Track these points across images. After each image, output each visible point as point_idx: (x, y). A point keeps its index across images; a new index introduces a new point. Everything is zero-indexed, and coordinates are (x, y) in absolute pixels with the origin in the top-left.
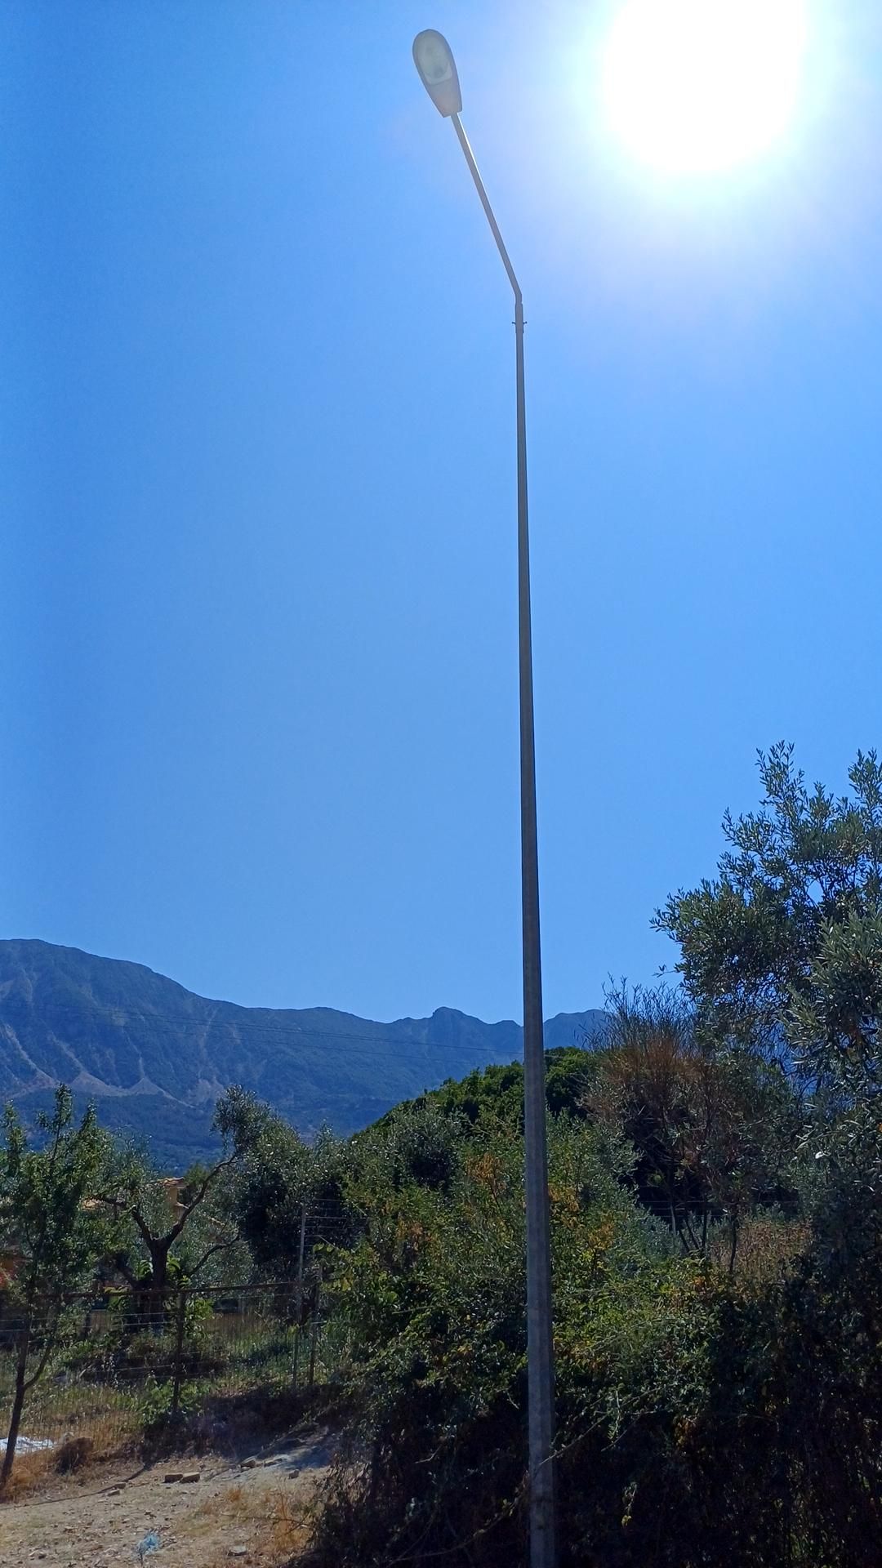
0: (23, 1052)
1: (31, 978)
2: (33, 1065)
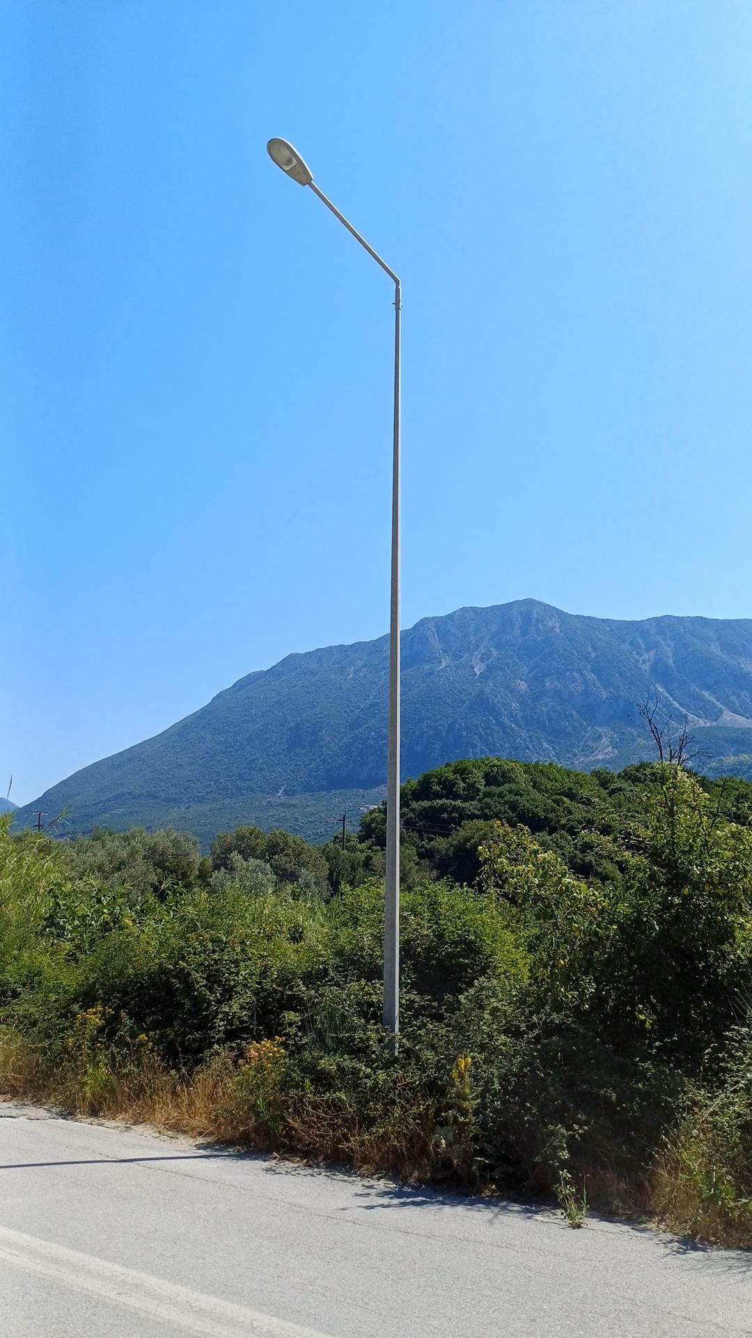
0: (675, 703)
1: (668, 646)
2: (685, 712)
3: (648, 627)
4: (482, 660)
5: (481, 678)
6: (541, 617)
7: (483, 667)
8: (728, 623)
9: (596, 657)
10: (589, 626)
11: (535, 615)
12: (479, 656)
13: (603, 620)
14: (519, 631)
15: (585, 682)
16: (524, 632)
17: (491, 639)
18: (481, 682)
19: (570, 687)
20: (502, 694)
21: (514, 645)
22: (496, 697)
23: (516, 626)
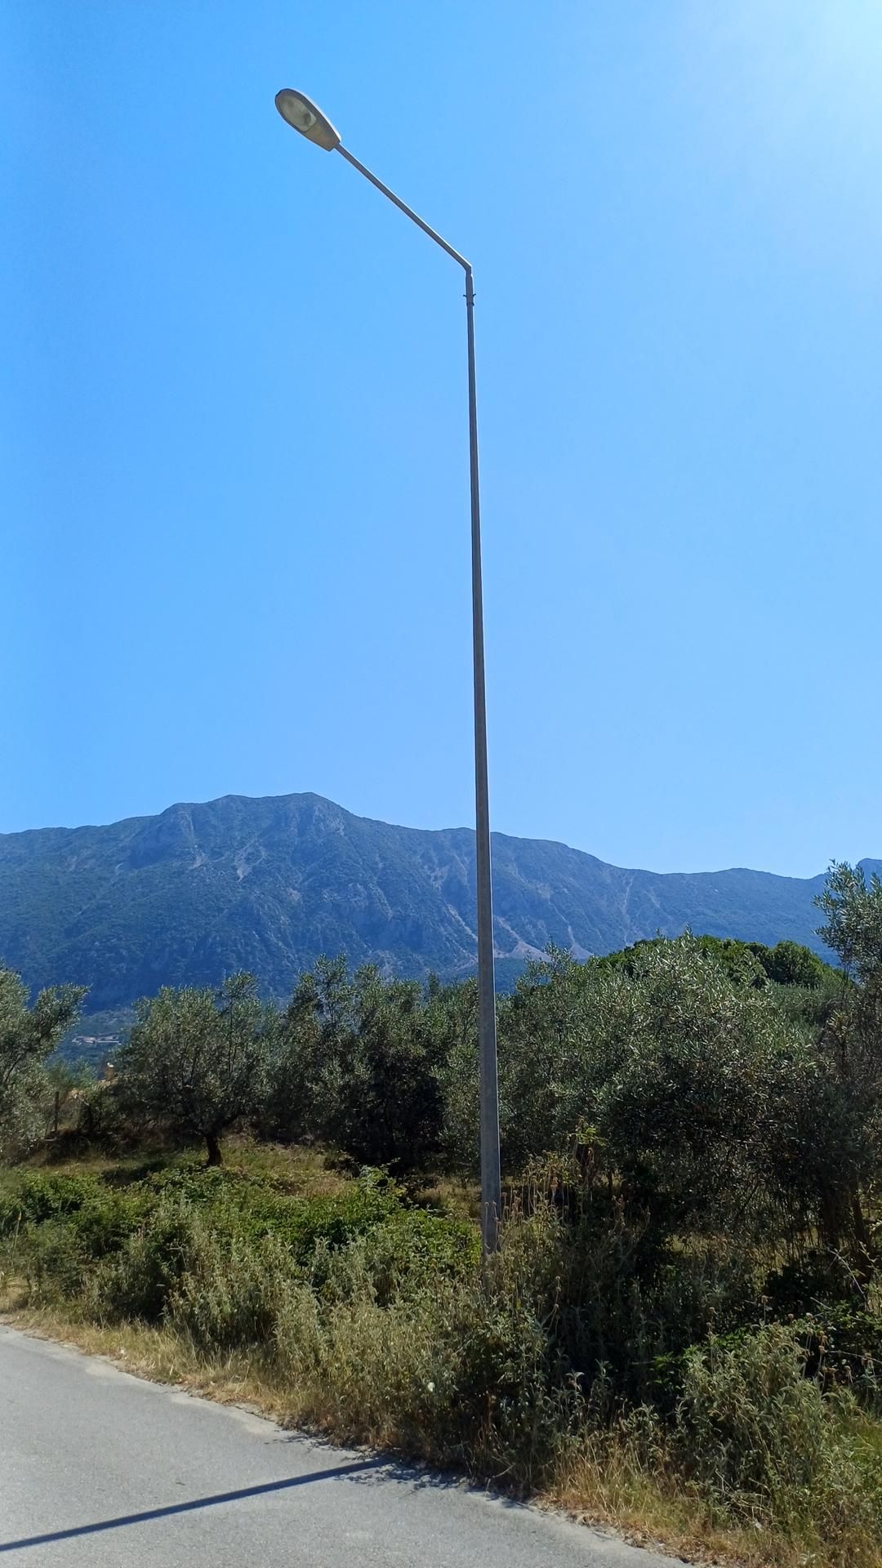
0: (467, 928)
1: (464, 863)
3: (442, 839)
4: (248, 860)
5: (244, 882)
6: (324, 816)
7: (249, 870)
8: (527, 843)
9: (384, 869)
10: (378, 832)
11: (317, 813)
12: (245, 855)
13: (393, 827)
14: (296, 830)
15: (370, 897)
16: (301, 833)
17: (260, 836)
18: (244, 888)
19: (351, 902)
20: (271, 904)
21: (289, 846)
22: (263, 907)
23: (294, 823)
